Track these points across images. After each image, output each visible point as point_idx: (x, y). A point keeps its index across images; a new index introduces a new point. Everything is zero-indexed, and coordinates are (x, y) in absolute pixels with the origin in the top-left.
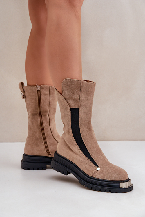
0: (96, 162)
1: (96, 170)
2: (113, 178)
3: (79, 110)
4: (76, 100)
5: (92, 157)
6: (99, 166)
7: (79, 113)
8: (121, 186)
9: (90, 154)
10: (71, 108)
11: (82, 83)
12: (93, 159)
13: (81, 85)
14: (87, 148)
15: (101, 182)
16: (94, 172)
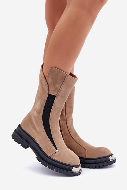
0: (56, 145)
1: (55, 152)
2: (68, 162)
3: (56, 98)
4: (56, 89)
5: (54, 140)
6: (58, 149)
7: (55, 100)
8: (73, 170)
9: (53, 137)
10: (50, 93)
11: (67, 77)
12: (54, 141)
13: (66, 77)
14: (51, 131)
15: (57, 163)
16: (53, 153)
